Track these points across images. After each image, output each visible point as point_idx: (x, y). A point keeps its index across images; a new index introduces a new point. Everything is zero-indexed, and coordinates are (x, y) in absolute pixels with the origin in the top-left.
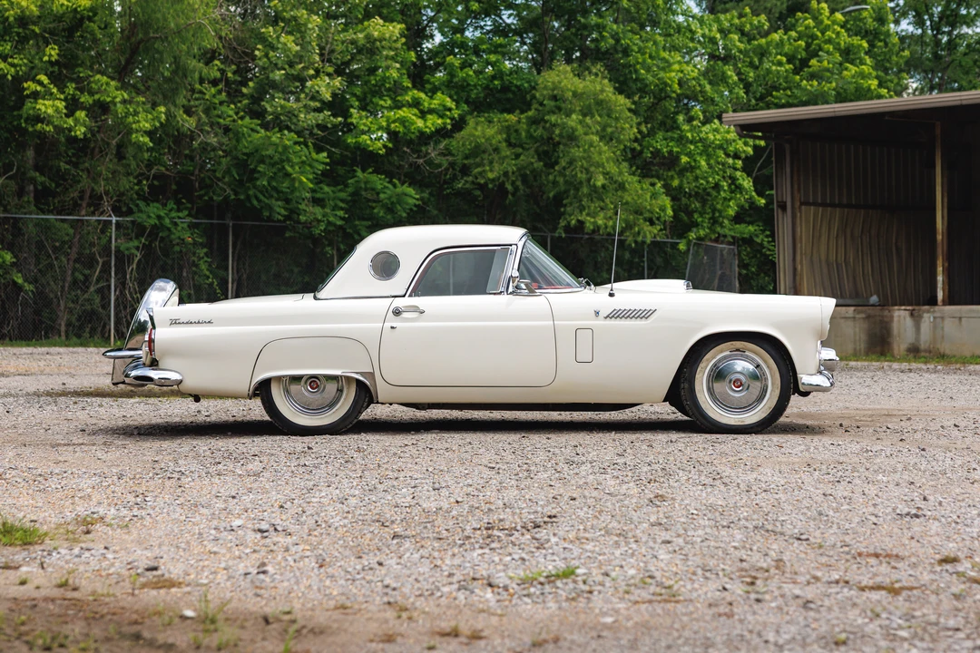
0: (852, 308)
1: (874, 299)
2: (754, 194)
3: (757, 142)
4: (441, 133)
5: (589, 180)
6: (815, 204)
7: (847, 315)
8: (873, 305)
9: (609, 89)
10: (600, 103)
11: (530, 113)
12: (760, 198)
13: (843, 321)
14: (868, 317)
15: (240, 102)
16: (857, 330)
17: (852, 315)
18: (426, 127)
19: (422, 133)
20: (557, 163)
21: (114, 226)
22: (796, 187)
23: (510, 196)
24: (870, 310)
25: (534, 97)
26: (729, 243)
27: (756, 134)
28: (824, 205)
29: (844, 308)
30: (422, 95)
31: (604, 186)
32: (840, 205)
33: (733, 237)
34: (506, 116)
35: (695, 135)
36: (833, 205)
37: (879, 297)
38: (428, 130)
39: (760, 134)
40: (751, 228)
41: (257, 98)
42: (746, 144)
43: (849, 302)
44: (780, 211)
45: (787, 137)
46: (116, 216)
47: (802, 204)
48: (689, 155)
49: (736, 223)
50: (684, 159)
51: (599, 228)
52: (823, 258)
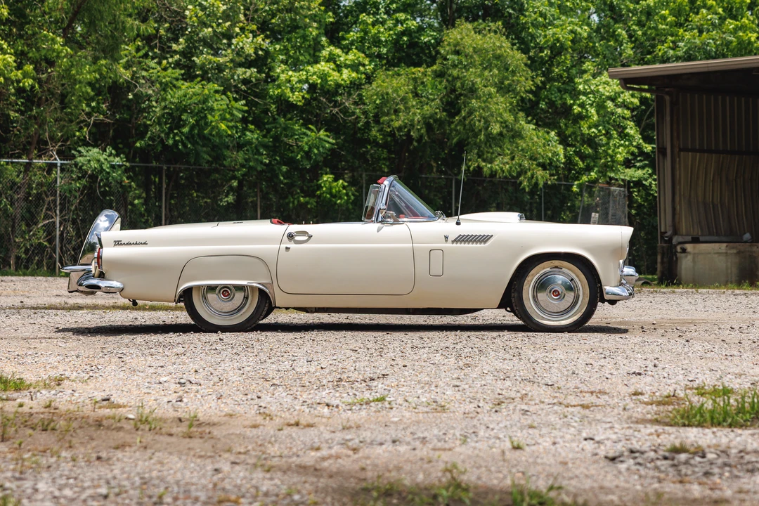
0: (725, 245)
1: (747, 236)
2: (641, 141)
3: (644, 94)
4: (355, 85)
5: (487, 128)
6: (693, 150)
7: (720, 251)
8: (746, 242)
9: (507, 44)
10: (498, 57)
11: (435, 67)
12: (647, 145)
13: (716, 256)
14: (739, 253)
15: (172, 57)
16: (729, 264)
17: (724, 251)
18: (342, 80)
19: (338, 86)
20: (458, 112)
21: (59, 168)
22: (675, 134)
23: (415, 144)
24: (740, 246)
25: (438, 52)
26: (620, 186)
27: (643, 87)
28: (702, 151)
29: (717, 245)
30: (338, 51)
31: (501, 134)
32: (717, 152)
33: (623, 180)
34: (414, 70)
35: (586, 87)
36: (710, 151)
37: (751, 234)
38: (343, 82)
39: (646, 87)
40: (640, 173)
41: (187, 54)
42: (633, 96)
43: (724, 239)
44: (661, 157)
45: (667, 89)
46: (61, 160)
47: (681, 150)
48: (582, 105)
49: (626, 168)
50: (577, 109)
51: (496, 172)
52: (700, 199)
